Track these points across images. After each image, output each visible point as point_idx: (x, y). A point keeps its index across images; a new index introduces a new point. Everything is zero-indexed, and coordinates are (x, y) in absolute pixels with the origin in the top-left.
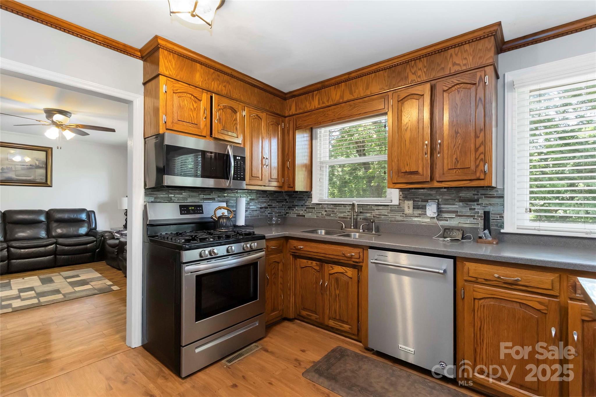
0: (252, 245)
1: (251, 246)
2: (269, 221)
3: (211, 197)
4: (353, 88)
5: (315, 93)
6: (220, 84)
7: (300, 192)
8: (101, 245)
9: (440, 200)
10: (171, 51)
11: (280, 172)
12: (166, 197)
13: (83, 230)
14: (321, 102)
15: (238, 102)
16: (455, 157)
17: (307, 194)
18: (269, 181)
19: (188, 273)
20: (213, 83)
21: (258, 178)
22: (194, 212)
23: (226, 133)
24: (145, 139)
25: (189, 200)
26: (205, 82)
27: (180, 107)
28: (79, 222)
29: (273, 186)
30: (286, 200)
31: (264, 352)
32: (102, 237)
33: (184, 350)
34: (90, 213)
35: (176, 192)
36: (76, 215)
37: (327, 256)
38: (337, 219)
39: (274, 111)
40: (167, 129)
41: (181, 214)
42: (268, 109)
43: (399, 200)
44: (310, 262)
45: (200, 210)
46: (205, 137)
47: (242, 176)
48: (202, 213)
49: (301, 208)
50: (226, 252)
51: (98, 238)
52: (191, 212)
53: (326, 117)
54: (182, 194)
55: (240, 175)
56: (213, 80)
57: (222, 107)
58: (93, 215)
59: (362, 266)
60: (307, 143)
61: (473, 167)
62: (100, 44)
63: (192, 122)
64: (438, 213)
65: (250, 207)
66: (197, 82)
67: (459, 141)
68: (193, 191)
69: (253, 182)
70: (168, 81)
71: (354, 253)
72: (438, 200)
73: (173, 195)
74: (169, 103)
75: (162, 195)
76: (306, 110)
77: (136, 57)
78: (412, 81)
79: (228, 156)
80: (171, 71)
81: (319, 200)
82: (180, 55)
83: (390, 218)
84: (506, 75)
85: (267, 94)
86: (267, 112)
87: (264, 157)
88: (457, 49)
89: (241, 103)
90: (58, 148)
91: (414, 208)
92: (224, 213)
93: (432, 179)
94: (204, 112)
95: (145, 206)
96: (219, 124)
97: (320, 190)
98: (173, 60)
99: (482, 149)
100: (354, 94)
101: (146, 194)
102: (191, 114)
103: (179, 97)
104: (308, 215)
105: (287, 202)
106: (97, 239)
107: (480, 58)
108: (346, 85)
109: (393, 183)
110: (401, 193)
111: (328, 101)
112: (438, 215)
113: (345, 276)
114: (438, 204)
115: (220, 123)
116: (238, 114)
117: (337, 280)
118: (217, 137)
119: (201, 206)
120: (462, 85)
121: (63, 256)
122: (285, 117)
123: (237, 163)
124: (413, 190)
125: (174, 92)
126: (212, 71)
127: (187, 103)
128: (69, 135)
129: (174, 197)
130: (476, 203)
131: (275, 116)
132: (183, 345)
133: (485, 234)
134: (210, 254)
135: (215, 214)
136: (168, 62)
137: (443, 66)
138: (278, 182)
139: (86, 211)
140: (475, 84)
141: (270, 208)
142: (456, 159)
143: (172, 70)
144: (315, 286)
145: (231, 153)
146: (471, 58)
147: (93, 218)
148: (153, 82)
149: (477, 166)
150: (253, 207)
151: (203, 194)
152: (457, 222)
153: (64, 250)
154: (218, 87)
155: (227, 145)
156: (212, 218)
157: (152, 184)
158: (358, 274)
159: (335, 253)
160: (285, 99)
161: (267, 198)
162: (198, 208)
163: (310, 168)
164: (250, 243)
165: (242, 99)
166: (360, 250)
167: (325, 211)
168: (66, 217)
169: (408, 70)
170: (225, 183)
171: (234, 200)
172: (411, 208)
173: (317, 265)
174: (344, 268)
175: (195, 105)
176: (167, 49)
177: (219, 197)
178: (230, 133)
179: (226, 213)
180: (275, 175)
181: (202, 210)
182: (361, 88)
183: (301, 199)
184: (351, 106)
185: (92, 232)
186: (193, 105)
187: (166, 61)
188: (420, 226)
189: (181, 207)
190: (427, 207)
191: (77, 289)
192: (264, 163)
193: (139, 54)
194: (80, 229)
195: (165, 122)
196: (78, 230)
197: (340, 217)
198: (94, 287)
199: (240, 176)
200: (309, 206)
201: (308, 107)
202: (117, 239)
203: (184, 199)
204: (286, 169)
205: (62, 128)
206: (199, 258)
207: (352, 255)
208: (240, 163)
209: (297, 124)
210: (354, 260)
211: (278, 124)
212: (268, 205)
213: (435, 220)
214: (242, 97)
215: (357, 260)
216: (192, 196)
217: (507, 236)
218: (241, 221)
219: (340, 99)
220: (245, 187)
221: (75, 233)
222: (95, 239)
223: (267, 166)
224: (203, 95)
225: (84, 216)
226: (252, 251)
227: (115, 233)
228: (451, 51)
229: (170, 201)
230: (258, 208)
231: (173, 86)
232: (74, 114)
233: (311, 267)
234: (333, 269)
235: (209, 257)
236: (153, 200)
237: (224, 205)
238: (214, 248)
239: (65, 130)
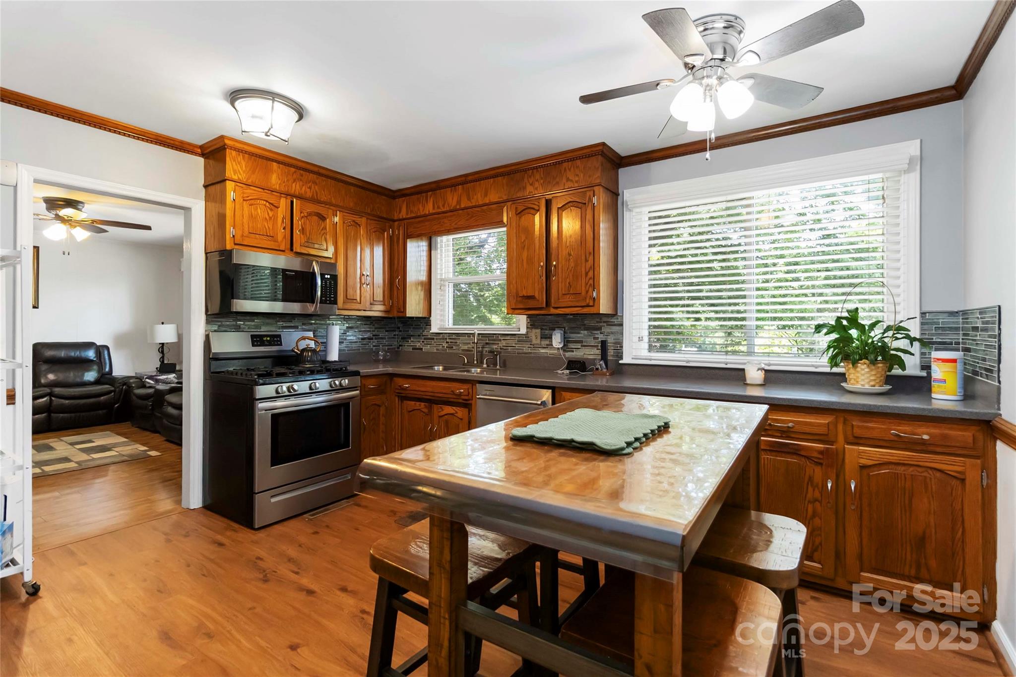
0: (343, 381)
1: (340, 383)
2: (374, 356)
3: (293, 325)
4: (471, 193)
5: (430, 193)
6: (303, 185)
7: (416, 318)
8: (122, 397)
9: (566, 328)
10: (240, 151)
11: (386, 293)
12: (234, 325)
13: (91, 376)
14: (436, 206)
15: (327, 206)
16: (568, 281)
17: (425, 321)
18: (371, 304)
19: (262, 410)
20: (294, 185)
21: (355, 301)
22: (270, 344)
23: (311, 245)
24: (206, 254)
25: (264, 329)
26: (284, 184)
27: (251, 216)
28: (85, 363)
29: (377, 311)
30: (399, 328)
31: (356, 507)
32: (123, 385)
33: (257, 497)
34: (101, 350)
35: (245, 318)
36: (78, 353)
37: (436, 395)
38: (460, 352)
39: (379, 213)
40: (235, 244)
41: (253, 345)
42: (369, 211)
43: (527, 328)
44: (418, 403)
45: (278, 341)
46: (283, 251)
47: (332, 299)
48: (281, 345)
49: (416, 338)
50: (308, 389)
51: (118, 387)
52: (266, 343)
53: (442, 225)
54: (254, 321)
55: (330, 297)
56: (294, 181)
57: (306, 214)
58: (106, 352)
59: (471, 404)
60: (425, 254)
61: (584, 293)
62: (151, 142)
63: (267, 234)
64: (564, 343)
65: (348, 338)
66: (274, 185)
67: (572, 264)
68: (268, 318)
69: (348, 306)
70: (237, 187)
71: (461, 389)
72: (564, 328)
73: (242, 323)
74: (238, 213)
75: (229, 322)
76: (419, 214)
77: (196, 154)
78: (530, 192)
79: (314, 274)
80: (240, 174)
81: (440, 329)
82: (251, 154)
83: (518, 349)
84: (625, 191)
85: (368, 192)
86: (368, 217)
87: (364, 273)
88: (570, 163)
89: (331, 207)
90: (64, 254)
91: (541, 338)
92: (309, 345)
93: (548, 303)
94: (283, 221)
95: (207, 337)
96: (302, 236)
97: (441, 315)
98: (242, 161)
99: (591, 274)
100: (472, 201)
101: (208, 322)
102: (266, 224)
103: (250, 205)
104: (427, 348)
105: (400, 331)
106: (115, 388)
107: (590, 176)
108: (463, 188)
109: (512, 309)
110: (529, 319)
111: (443, 206)
112: (564, 345)
113: (455, 418)
114: (565, 332)
115: (303, 234)
116: (328, 220)
117: (447, 422)
118: (299, 251)
119: (279, 336)
120: (574, 203)
121: (61, 415)
122: (394, 221)
123: (326, 283)
124: (540, 317)
125: (244, 200)
126: (293, 170)
127: (261, 211)
128: (81, 234)
129: (243, 324)
130: (599, 332)
131: (378, 221)
132: (256, 492)
133: (600, 365)
134: (289, 391)
135: (297, 346)
136: (236, 164)
137: (558, 180)
138: (384, 305)
139: (95, 346)
140: (585, 204)
141: (376, 339)
142: (569, 283)
143: (242, 173)
144: (423, 432)
145: (317, 269)
146: (582, 175)
147: (107, 357)
148: (218, 186)
149: (587, 292)
150: (352, 338)
151: (282, 321)
152: (582, 354)
153: (62, 404)
154: (301, 189)
155: (313, 261)
156: (293, 351)
157: (215, 308)
158: (469, 414)
159: (444, 391)
160: (394, 198)
161: (371, 326)
162: (276, 339)
163: (427, 287)
164: (340, 379)
165: (334, 201)
166: (469, 386)
167: (447, 342)
168: (63, 355)
169: (526, 180)
170: (311, 308)
171: (324, 328)
172: (539, 337)
173: (426, 407)
174: (454, 408)
175: (271, 214)
176: (235, 149)
177: (303, 324)
178: (316, 246)
179: (312, 344)
180: (379, 295)
181: (281, 341)
182: (479, 195)
183: (418, 327)
184: (468, 214)
185: (105, 378)
186: (268, 214)
187: (234, 163)
188: (546, 358)
189: (253, 337)
190: (553, 337)
191: (95, 456)
192: (363, 281)
193: (199, 150)
194: (86, 374)
195: (234, 236)
196: (83, 375)
197: (463, 350)
198: (121, 453)
199: (330, 299)
200: (428, 336)
201: (421, 212)
202: (150, 387)
203: (257, 327)
204: (395, 288)
205: (70, 224)
206: (275, 395)
207: (461, 392)
208: (330, 283)
209: (409, 232)
210: (463, 397)
211: (384, 230)
212: (373, 336)
213: (561, 352)
214: (333, 199)
215: (466, 398)
216: (268, 324)
217: (626, 366)
218: (334, 355)
219: (457, 205)
220: (338, 312)
221: (78, 380)
222: (113, 389)
223: (367, 285)
224: (281, 200)
225: (91, 354)
226: (342, 389)
227: (146, 378)
228: (565, 165)
229: (238, 329)
230: (358, 338)
231: (243, 193)
232: (88, 204)
233: (419, 409)
234: (443, 410)
235: (287, 393)
236: (216, 329)
237: (311, 334)
238: (293, 383)
239: (75, 227)
